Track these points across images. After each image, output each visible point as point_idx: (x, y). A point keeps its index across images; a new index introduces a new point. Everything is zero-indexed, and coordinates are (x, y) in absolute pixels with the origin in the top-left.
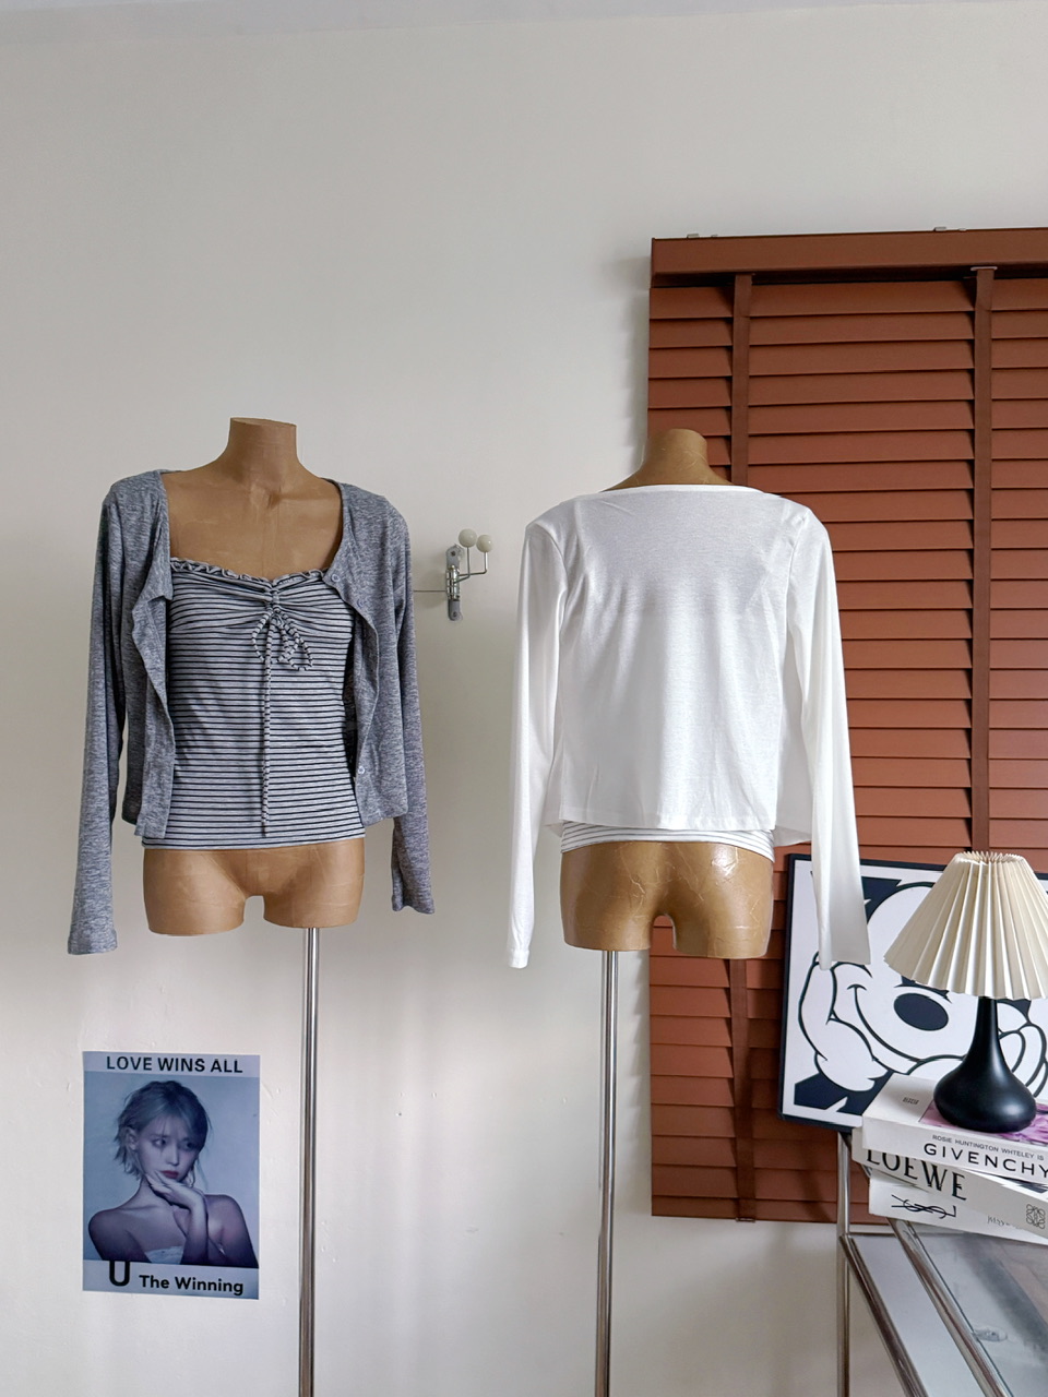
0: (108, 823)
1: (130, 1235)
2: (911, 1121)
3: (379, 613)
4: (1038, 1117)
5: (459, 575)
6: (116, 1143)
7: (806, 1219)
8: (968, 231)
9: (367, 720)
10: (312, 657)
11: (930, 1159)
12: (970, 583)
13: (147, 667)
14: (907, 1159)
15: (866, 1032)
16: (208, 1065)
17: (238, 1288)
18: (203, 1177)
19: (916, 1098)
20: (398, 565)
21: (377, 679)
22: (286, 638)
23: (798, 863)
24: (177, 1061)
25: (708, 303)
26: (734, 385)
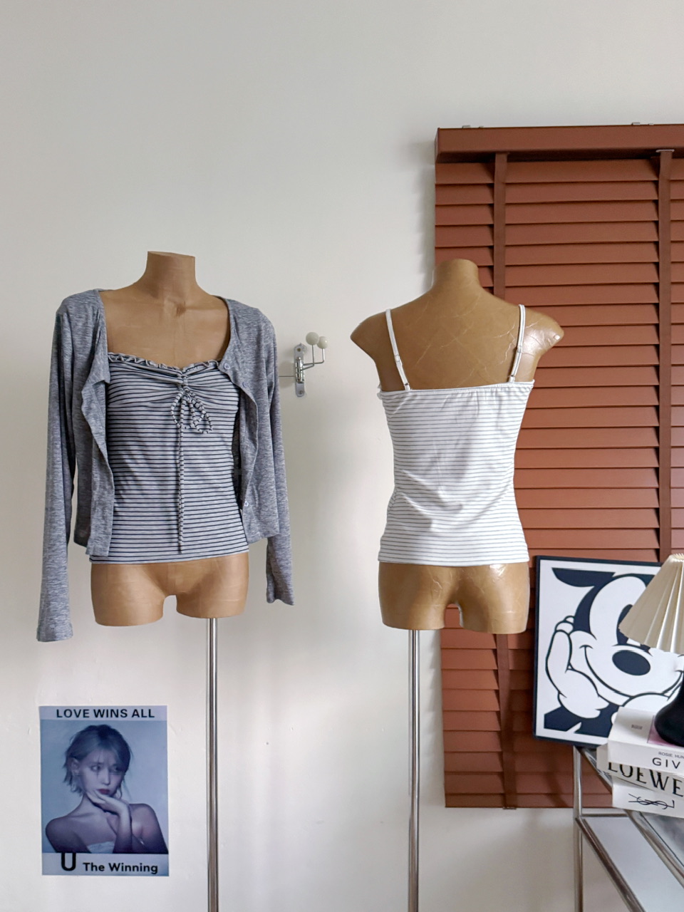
0: (65, 546)
1: (77, 836)
2: (641, 742)
3: (257, 392)
5: (304, 365)
6: (64, 769)
7: (551, 805)
8: (655, 125)
9: (250, 467)
10: (212, 423)
11: (656, 769)
12: (657, 368)
13: (93, 432)
14: (638, 769)
15: (593, 678)
16: (130, 713)
17: (154, 869)
19: (641, 725)
20: (269, 357)
21: (257, 439)
22: (193, 410)
23: (543, 563)
24: (107, 711)
25: (476, 174)
26: (495, 231)
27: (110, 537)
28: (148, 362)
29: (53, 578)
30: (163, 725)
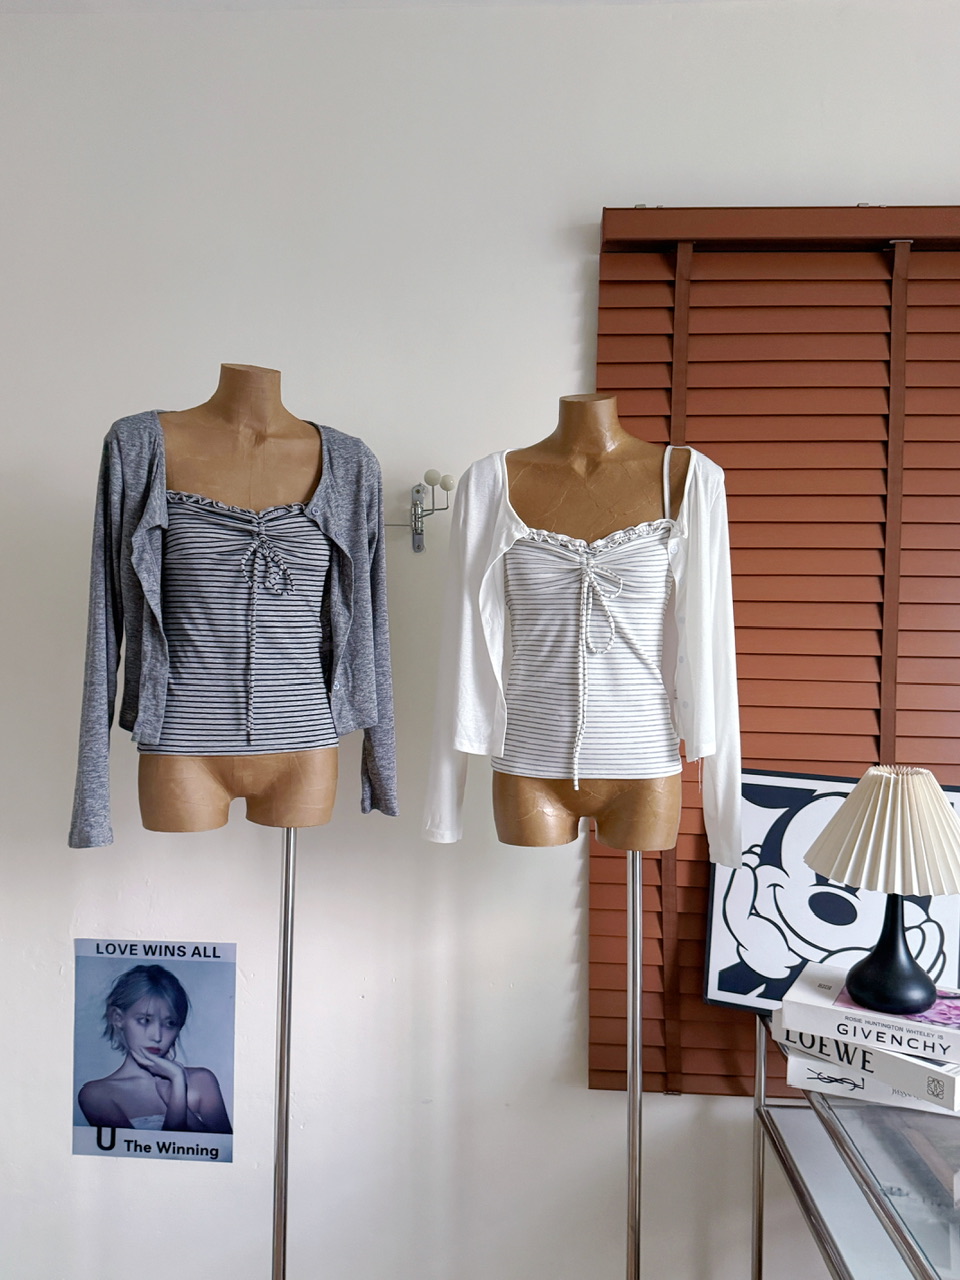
0: (107, 730)
1: (117, 1106)
2: (827, 1004)
3: (355, 544)
4: (938, 1001)
5: (423, 511)
6: (104, 1020)
7: (728, 1092)
8: (888, 207)
9: (342, 640)
10: (294, 582)
11: (842, 1039)
12: (883, 525)
13: (144, 589)
14: (821, 1038)
15: (784, 927)
16: (189, 952)
17: (214, 1152)
18: (184, 1053)
19: (829, 985)
20: (371, 500)
21: (352, 603)
22: (271, 564)
24: (161, 947)
25: (652, 268)
26: (675, 342)
27: (162, 720)
28: (217, 504)
29: (90, 768)
30: (230, 969)
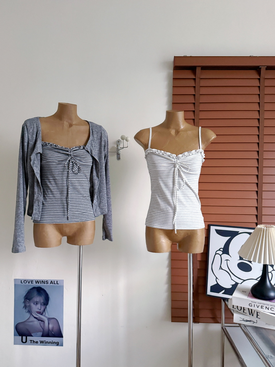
0: (23, 216)
1: (27, 330)
2: (245, 297)
3: (100, 158)
5: (120, 148)
6: (23, 303)
7: (213, 322)
8: (259, 57)
9: (96, 187)
10: (81, 170)
11: (250, 308)
12: (258, 152)
13: (35, 172)
14: (244, 308)
15: (230, 272)
16: (49, 282)
17: (57, 343)
18: (48, 313)
19: (245, 291)
20: (105, 144)
21: (99, 176)
22: (74, 164)
23: (211, 227)
24: (41, 281)
25: (189, 75)
26: (196, 97)
27: (41, 213)
28: (57, 146)
29: (18, 228)
30: (62, 287)
